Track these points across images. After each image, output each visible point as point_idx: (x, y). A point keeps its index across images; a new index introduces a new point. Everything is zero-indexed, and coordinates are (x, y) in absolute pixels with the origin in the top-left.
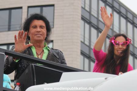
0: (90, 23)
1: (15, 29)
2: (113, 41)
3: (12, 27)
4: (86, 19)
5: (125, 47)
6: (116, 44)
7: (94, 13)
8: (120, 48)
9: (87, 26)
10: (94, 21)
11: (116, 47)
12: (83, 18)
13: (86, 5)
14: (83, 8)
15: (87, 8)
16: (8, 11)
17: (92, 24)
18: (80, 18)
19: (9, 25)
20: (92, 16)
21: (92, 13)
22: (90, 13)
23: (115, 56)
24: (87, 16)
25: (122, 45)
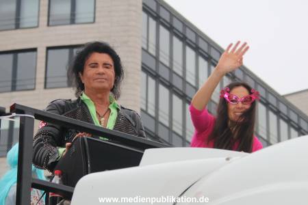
0: (156, 77)
1: (23, 88)
2: (226, 96)
3: (18, 83)
4: (151, 69)
5: (247, 106)
6: (232, 101)
7: (164, 59)
8: (239, 108)
9: (152, 82)
10: (164, 73)
11: (232, 106)
12: (145, 69)
13: (150, 45)
14: (145, 51)
15: (152, 51)
16: (11, 57)
17: (161, 79)
18: (140, 68)
19: (14, 81)
20: (161, 65)
21: (161, 59)
22: (157, 58)
23: (229, 123)
24: (151, 64)
25: (242, 102)
